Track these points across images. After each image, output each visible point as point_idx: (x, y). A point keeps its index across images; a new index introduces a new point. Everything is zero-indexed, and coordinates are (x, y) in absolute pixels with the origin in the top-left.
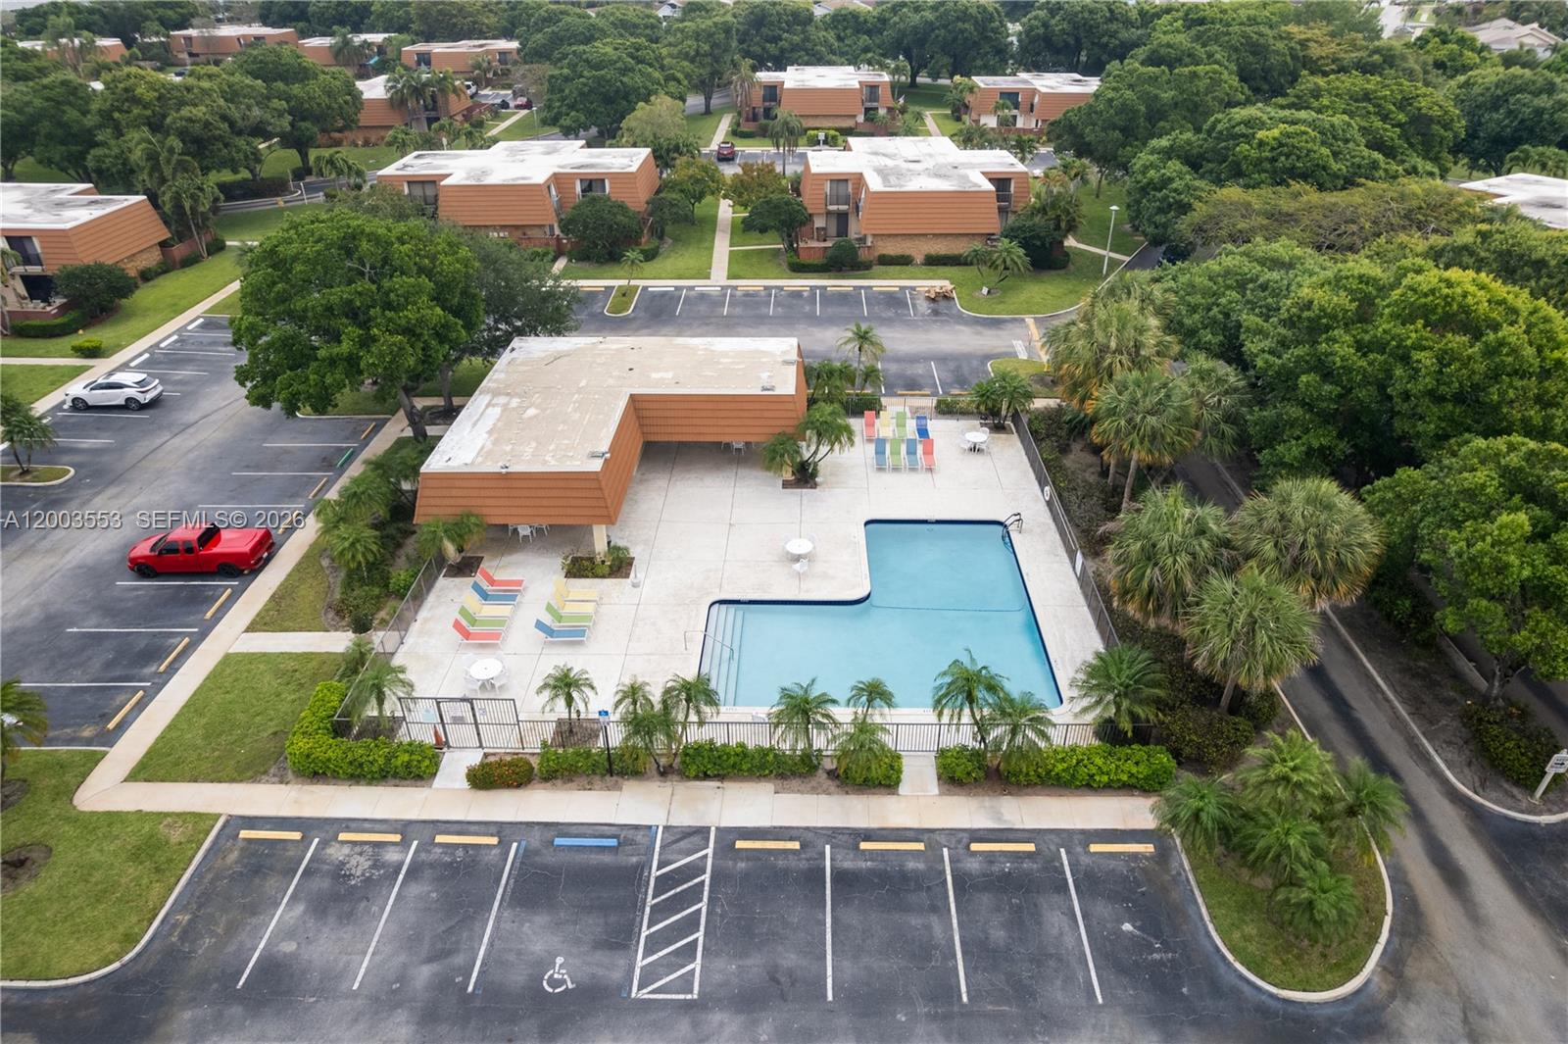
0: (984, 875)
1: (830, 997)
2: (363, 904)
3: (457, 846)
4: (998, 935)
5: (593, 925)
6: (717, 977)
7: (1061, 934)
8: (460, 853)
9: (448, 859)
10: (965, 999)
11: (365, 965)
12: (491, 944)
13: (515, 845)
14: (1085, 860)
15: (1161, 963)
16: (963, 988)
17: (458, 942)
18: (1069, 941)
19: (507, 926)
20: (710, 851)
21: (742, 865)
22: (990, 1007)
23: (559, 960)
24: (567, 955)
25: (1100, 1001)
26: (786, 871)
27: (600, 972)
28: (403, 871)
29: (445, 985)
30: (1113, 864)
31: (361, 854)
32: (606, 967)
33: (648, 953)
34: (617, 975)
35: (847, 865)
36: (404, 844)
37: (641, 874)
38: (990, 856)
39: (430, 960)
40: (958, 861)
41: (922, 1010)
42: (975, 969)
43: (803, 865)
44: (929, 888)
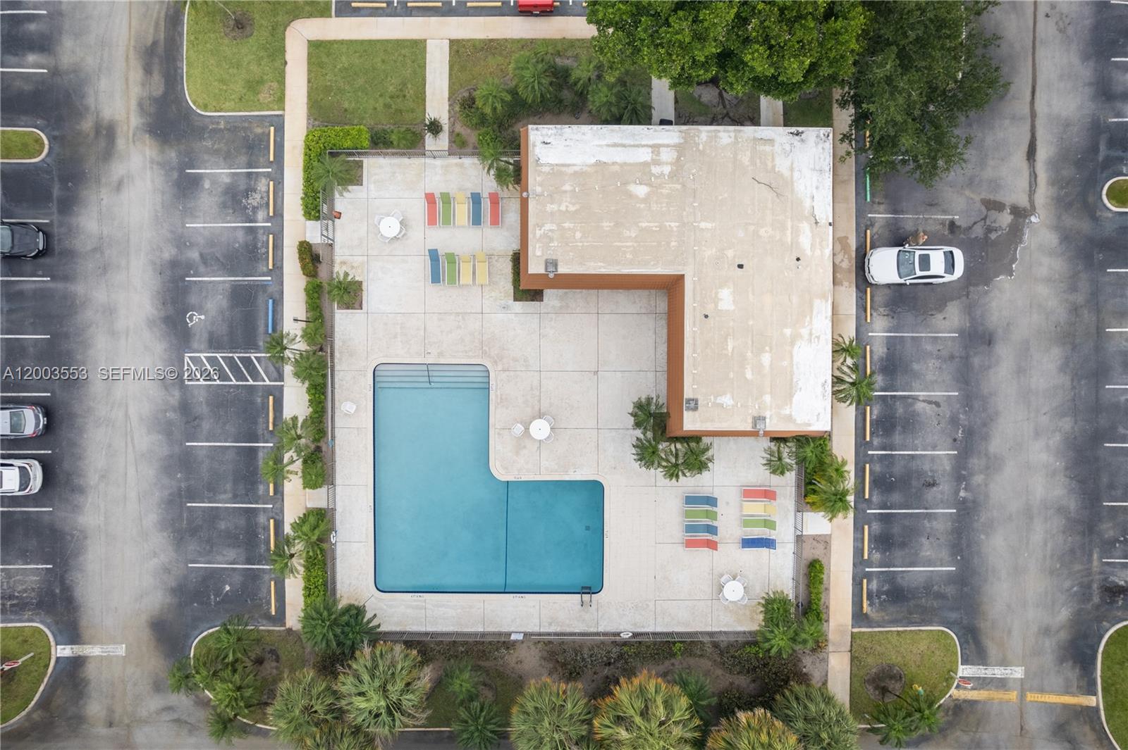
0: (256, 524)
1: (187, 444)
2: (231, 211)
3: (268, 248)
4: (222, 525)
5: (223, 329)
6: (196, 392)
7: (224, 555)
8: (264, 250)
9: (259, 245)
10: (189, 505)
11: (198, 225)
12: (211, 282)
13: (269, 278)
14: (267, 577)
15: (209, 598)
16: (194, 505)
17: (211, 265)
18: (219, 558)
19: (221, 287)
20: (268, 383)
21: (259, 400)
22: (185, 515)
23: (203, 317)
24: (205, 321)
25: (190, 565)
26: (256, 423)
27: (197, 337)
28: (251, 225)
29: (189, 268)
30: (265, 591)
31: (262, 198)
32: (199, 339)
33: (208, 359)
34: (195, 345)
35: (261, 454)
36: (269, 219)
37: (252, 349)
38: (267, 529)
39: (201, 255)
40: (264, 512)
41: (183, 485)
42: (204, 512)
43: (260, 432)
44: (248, 495)
